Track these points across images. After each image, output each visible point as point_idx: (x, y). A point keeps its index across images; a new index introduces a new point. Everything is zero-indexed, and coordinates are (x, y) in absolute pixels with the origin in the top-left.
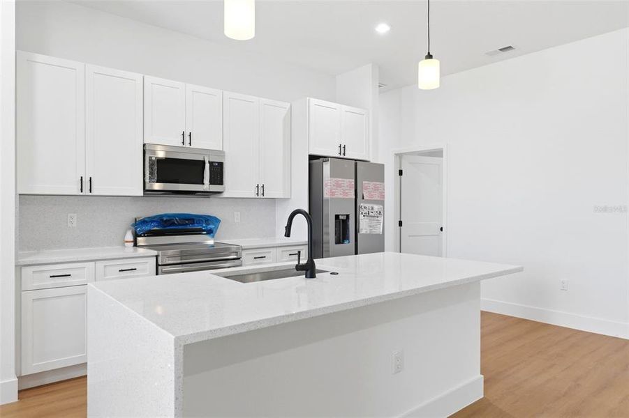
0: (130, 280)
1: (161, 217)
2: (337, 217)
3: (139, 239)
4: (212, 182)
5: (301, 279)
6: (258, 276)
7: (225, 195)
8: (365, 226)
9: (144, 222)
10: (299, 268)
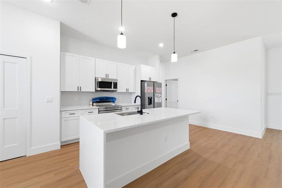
0: (91, 115)
1: (100, 97)
2: (149, 98)
3: (94, 104)
4: (114, 88)
5: (139, 115)
6: (127, 114)
7: (118, 91)
8: (156, 100)
9: (95, 99)
10: (138, 112)
